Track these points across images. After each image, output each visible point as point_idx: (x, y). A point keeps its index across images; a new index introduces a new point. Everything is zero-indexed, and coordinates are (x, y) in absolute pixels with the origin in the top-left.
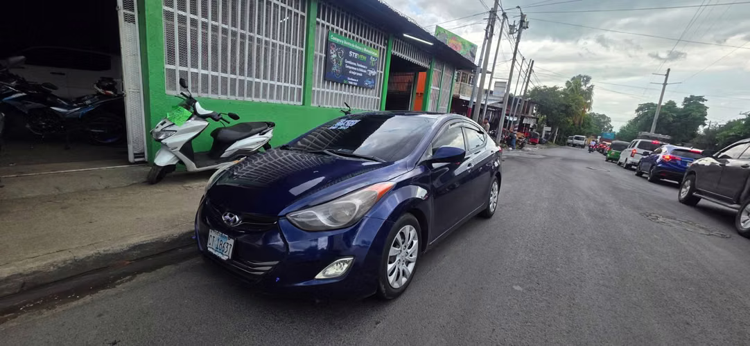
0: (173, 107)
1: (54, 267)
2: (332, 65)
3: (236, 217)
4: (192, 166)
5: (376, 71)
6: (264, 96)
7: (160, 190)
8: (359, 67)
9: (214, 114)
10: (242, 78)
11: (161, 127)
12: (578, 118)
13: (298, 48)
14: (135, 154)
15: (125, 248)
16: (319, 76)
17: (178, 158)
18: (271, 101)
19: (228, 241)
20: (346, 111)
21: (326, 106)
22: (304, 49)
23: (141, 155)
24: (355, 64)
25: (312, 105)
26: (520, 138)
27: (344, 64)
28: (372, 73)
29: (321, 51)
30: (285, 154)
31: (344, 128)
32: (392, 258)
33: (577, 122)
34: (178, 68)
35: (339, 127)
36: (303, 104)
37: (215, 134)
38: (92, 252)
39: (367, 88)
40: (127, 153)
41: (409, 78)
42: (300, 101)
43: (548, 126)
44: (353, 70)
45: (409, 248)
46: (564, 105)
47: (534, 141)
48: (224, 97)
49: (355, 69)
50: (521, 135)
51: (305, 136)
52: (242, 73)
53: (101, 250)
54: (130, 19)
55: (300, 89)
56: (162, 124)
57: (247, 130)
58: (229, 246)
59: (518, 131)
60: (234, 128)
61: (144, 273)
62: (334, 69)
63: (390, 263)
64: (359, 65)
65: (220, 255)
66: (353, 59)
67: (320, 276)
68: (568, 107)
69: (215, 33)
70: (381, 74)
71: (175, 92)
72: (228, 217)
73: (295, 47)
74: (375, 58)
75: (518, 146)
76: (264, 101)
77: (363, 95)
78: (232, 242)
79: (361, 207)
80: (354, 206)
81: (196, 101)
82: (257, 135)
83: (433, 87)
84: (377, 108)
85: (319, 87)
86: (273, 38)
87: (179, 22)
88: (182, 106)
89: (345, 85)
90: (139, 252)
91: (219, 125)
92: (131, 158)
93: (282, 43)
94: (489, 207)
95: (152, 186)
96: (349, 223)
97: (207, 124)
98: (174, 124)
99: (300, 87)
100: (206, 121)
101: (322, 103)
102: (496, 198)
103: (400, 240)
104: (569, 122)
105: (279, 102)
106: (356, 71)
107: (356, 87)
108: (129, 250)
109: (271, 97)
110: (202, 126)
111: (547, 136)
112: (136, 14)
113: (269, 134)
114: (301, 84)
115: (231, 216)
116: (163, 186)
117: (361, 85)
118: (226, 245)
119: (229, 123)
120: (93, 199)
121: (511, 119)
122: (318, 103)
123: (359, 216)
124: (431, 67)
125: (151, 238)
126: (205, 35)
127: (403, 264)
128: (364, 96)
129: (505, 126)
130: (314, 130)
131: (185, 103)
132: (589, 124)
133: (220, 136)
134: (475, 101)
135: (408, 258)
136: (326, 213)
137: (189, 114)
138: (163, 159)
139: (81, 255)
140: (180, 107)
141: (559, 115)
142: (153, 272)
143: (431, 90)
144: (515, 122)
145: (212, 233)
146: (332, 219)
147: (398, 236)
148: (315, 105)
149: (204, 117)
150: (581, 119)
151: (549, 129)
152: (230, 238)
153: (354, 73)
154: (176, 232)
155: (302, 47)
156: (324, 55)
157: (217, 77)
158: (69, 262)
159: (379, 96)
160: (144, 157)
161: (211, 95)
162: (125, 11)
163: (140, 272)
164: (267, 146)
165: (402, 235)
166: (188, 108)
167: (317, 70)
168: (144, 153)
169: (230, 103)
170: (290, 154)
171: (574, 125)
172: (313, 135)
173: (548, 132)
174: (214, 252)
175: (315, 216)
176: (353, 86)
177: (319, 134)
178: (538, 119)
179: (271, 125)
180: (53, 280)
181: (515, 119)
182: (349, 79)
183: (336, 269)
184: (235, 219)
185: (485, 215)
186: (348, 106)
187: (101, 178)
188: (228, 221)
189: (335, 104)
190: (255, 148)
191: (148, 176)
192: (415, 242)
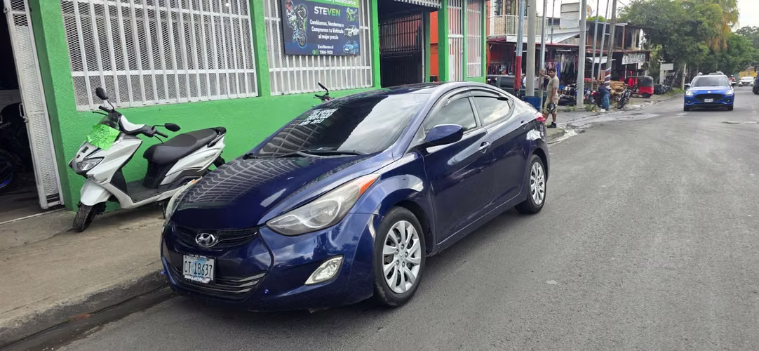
0: (94, 127)
1: (18, 323)
2: (291, 32)
3: (212, 236)
4: (127, 202)
5: (358, 28)
6: (204, 93)
7: (93, 238)
8: (331, 27)
9: (146, 128)
10: (170, 72)
11: (83, 156)
12: (718, 41)
13: (240, 17)
14: (48, 197)
15: (84, 299)
16: (276, 50)
17: (109, 192)
18: (214, 98)
19: (207, 263)
20: (322, 94)
21: (293, 92)
22: (249, 17)
23: (54, 197)
24: (325, 24)
25: (272, 94)
26: (618, 90)
27: (309, 26)
28: (353, 31)
29: (273, 15)
30: (252, 164)
31: (318, 121)
32: (388, 258)
33: (716, 47)
34: (87, 74)
35: (312, 121)
36: (260, 95)
37: (149, 154)
38: (51, 305)
39: (349, 55)
40: (37, 198)
41: (417, 23)
42: (254, 91)
43: (668, 61)
44: (323, 34)
45: (409, 247)
46: (688, 22)
47: (644, 90)
48: (150, 103)
49: (326, 30)
50: (619, 85)
51: (270, 140)
52: (169, 66)
53: (60, 303)
54: (21, 21)
55: (252, 74)
56: (84, 151)
57: (191, 142)
58: (209, 267)
59: (613, 79)
60: (174, 142)
61: (111, 323)
62: (296, 36)
63: (386, 263)
64: (330, 24)
65: (200, 280)
66: (321, 17)
67: (310, 281)
68: (696, 24)
69: (128, 18)
70: (367, 31)
71: (88, 106)
72: (202, 238)
73: (236, 16)
74: (354, 9)
75: (615, 104)
76: (204, 99)
77: (342, 66)
78: (211, 262)
79: (344, 204)
80: (336, 203)
81: (120, 115)
82: (205, 148)
83: (451, 36)
84: (369, 83)
85: (277, 66)
86: (204, 10)
87: (81, 12)
88: (105, 123)
89: (316, 56)
90: (98, 302)
91: (153, 141)
92: (44, 203)
93: (217, 14)
94: (529, 197)
95: (81, 234)
96: (333, 222)
97: (138, 142)
98: (99, 149)
99: (251, 71)
100: (138, 138)
101: (286, 89)
102: (543, 185)
103: (395, 239)
104: (700, 51)
105: (224, 97)
106: (328, 34)
107: (333, 56)
108: (88, 301)
109: (214, 92)
110: (133, 146)
111: (669, 79)
112: (27, 12)
113: (220, 145)
114: (251, 67)
115: (205, 236)
116: (93, 232)
117: (339, 54)
118: (206, 267)
119: (166, 137)
120: (17, 257)
121: (597, 60)
122: (279, 90)
123: (343, 213)
124: (443, 6)
125: (108, 286)
126: (115, 23)
127: (403, 266)
128: (346, 68)
129: (588, 74)
130: (282, 130)
131: (107, 119)
132: (738, 47)
133: (156, 155)
134: (525, 40)
135: (409, 259)
136: (307, 215)
137: (116, 132)
138: (92, 196)
139: (42, 308)
140: (103, 126)
141: (684, 40)
142: (120, 321)
143: (450, 42)
144: (604, 66)
145: (187, 259)
146: (314, 221)
147: (391, 233)
148: (277, 93)
149: (134, 134)
150: (722, 41)
151: (670, 67)
152: (209, 258)
153: (326, 37)
154: (133, 277)
155: (246, 14)
156: (278, 20)
157: (138, 76)
158: (32, 317)
159: (368, 65)
160: (59, 199)
161: (133, 103)
162: (14, 12)
163: (106, 322)
164: (219, 162)
165: (397, 231)
166: (113, 126)
167: (271, 41)
168: (58, 195)
169: (160, 110)
170: (258, 162)
171: (712, 52)
172: (280, 136)
173: (670, 71)
174: (192, 279)
175: (297, 220)
176: (327, 56)
177: (289, 134)
178: (647, 54)
179: (220, 131)
180: (20, 337)
181: (604, 60)
182: (319, 47)
183: (326, 272)
184: (211, 238)
185: (527, 209)
186: (324, 88)
187: (16, 232)
188: (203, 242)
189: (305, 87)
190: (204, 165)
191: (75, 221)
192: (416, 241)
